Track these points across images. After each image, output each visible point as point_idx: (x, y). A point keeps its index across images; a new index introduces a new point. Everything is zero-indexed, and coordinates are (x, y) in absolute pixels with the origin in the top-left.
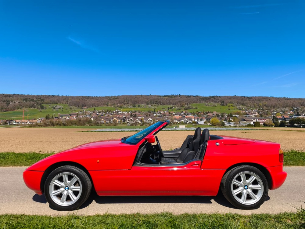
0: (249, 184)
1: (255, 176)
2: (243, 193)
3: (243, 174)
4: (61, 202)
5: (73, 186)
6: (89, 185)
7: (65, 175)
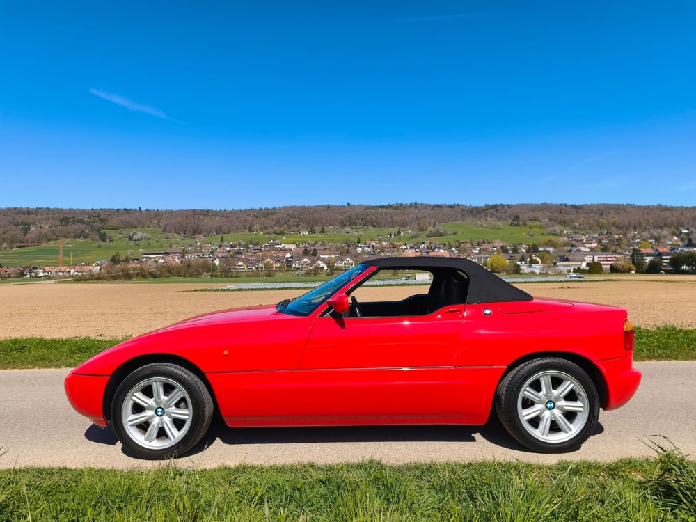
0: (558, 398)
1: (572, 383)
2: (544, 417)
3: (546, 375)
4: (146, 440)
5: (174, 408)
6: (206, 401)
7: (158, 383)
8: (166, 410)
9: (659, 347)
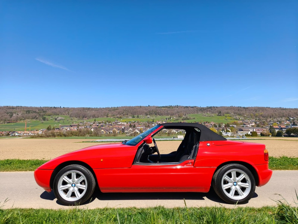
0: (238, 181)
1: (244, 175)
2: (232, 189)
3: (234, 171)
4: (67, 197)
5: (79, 184)
6: (93, 182)
7: (74, 173)
8: (76, 185)
9: (280, 165)
